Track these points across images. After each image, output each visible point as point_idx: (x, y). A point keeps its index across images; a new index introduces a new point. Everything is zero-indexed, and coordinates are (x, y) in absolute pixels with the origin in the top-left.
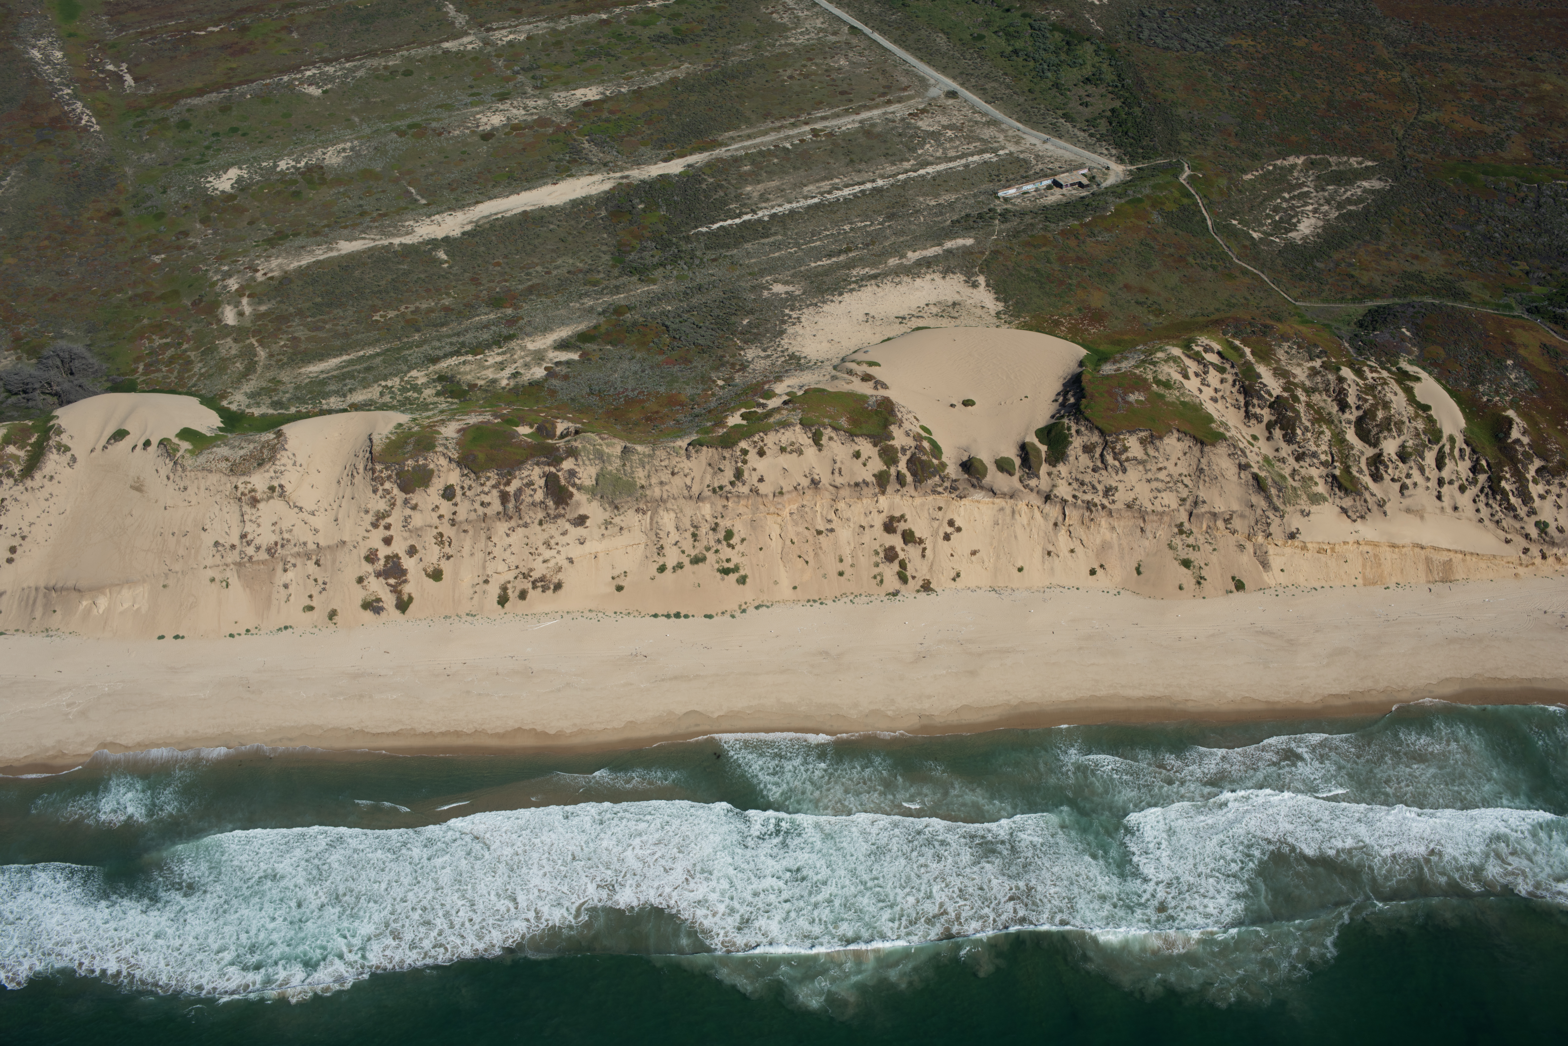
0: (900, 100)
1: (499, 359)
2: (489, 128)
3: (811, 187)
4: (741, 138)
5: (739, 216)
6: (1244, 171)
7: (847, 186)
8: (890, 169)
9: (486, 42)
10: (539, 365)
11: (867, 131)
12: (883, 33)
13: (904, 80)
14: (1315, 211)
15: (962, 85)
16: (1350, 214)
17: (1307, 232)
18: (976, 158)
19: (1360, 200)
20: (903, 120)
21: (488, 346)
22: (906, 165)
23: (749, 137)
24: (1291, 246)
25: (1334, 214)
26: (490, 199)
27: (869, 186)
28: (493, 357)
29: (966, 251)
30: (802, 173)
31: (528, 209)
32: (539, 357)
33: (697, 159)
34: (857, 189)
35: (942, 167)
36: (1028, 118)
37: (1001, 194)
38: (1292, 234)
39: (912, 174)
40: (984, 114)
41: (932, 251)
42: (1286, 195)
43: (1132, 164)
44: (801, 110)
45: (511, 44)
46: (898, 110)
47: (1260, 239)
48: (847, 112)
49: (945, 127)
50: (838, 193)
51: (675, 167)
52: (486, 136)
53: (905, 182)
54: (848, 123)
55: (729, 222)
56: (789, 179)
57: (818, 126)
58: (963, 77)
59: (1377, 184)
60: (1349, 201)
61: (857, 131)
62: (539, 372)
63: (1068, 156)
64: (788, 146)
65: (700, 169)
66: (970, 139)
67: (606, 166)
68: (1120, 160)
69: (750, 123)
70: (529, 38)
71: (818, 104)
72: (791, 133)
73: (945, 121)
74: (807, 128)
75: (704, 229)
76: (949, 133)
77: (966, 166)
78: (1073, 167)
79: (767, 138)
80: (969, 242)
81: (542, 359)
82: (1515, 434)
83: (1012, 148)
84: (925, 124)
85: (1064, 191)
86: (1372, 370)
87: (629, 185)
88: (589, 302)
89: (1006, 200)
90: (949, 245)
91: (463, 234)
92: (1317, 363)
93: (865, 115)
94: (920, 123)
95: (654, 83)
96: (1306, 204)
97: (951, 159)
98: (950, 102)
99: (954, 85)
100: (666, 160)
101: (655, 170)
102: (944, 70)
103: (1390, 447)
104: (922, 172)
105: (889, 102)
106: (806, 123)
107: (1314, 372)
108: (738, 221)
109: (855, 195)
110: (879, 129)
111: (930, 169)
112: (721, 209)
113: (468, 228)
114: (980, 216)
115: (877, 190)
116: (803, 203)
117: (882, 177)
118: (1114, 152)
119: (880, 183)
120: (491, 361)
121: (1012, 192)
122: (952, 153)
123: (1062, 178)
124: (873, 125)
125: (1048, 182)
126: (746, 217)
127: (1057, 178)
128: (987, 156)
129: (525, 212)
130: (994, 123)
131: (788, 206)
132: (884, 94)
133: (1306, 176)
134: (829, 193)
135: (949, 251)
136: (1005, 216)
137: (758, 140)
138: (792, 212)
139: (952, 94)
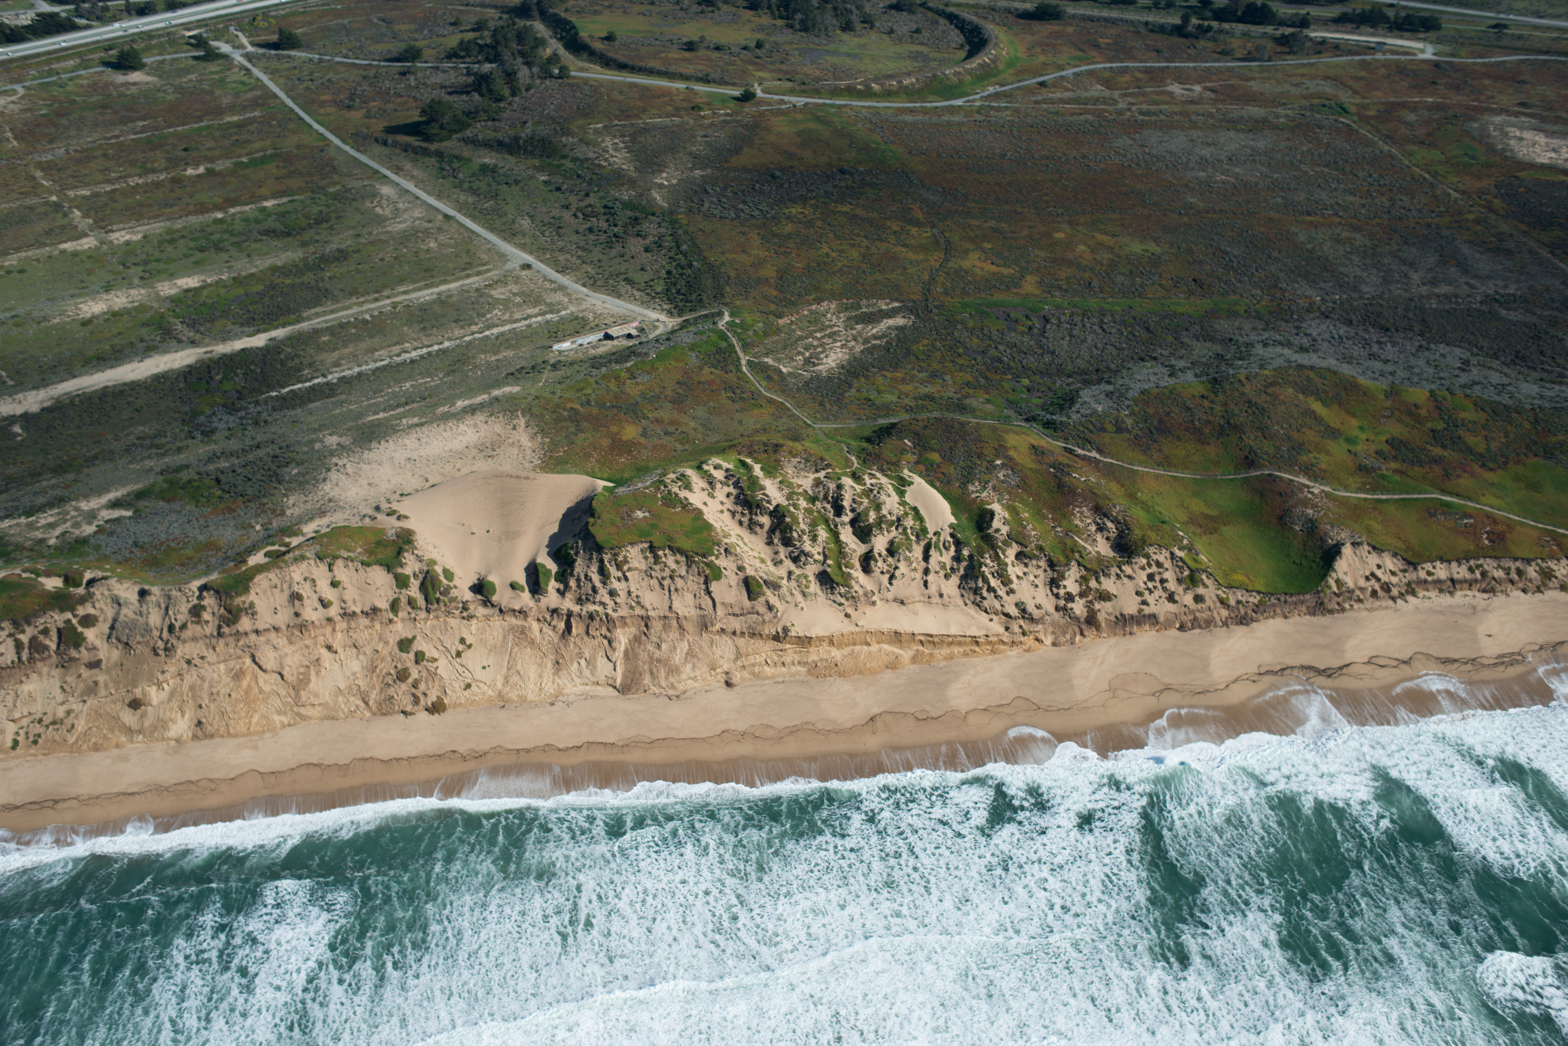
0: (478, 274)
1: (51, 520)
2: (89, 315)
3: (382, 352)
4: (325, 313)
5: (309, 380)
6: (780, 316)
7: (415, 349)
8: (458, 332)
9: (102, 243)
10: (90, 523)
11: (442, 301)
12: (473, 218)
13: (485, 257)
14: (842, 346)
15: (537, 258)
16: (874, 347)
17: (833, 365)
18: (539, 319)
19: (884, 336)
20: (477, 290)
21: (41, 509)
22: (474, 328)
23: (333, 312)
24: (817, 377)
25: (859, 348)
26: (74, 377)
27: (436, 347)
28: (46, 518)
29: (511, 398)
30: (376, 339)
31: (110, 384)
32: (91, 516)
33: (279, 333)
34: (425, 351)
35: (507, 327)
36: (592, 283)
37: (556, 347)
38: (820, 368)
39: (477, 336)
40: (552, 282)
41: (479, 399)
42: (818, 335)
43: (680, 315)
44: (385, 287)
45: (128, 243)
46: (474, 281)
47: (790, 373)
48: (427, 287)
49: (515, 294)
50: (405, 356)
51: (259, 341)
52: (86, 323)
53: (470, 342)
54: (426, 295)
55: (300, 386)
56: (363, 345)
57: (396, 299)
58: (538, 251)
59: (899, 321)
60: (875, 337)
61: (434, 302)
62: (89, 529)
63: (622, 311)
64: (368, 317)
65: (282, 341)
66: (536, 303)
67: (193, 343)
68: (670, 313)
69: (335, 300)
70: (145, 237)
71: (402, 281)
72: (373, 306)
73: (515, 289)
74: (388, 302)
75: (274, 394)
76: (518, 299)
77: (529, 326)
78: (624, 320)
79: (350, 312)
80: (516, 389)
81: (95, 518)
82: (996, 524)
83: (573, 308)
84: (498, 293)
85: (615, 342)
86: (872, 476)
87: (210, 359)
88: (149, 463)
89: (560, 352)
90: (496, 393)
91: (43, 410)
92: (822, 474)
93: (443, 288)
94: (493, 292)
95: (254, 270)
96: (835, 341)
97: (516, 321)
98: (524, 273)
99: (529, 259)
100: (250, 335)
101: (238, 345)
102: (522, 247)
103: (880, 543)
104: (487, 333)
105: (468, 276)
106: (388, 297)
107: (818, 483)
108: (308, 384)
109: (422, 357)
110: (454, 299)
111: (495, 331)
112: (294, 375)
113: (47, 404)
114: (533, 368)
115: (444, 351)
116: (373, 366)
117: (450, 339)
118: (666, 307)
119: (447, 344)
120: (43, 522)
121: (566, 345)
122: (517, 316)
123: (614, 331)
124: (450, 296)
125: (601, 335)
126: (316, 381)
127: (609, 331)
128: (549, 317)
129: (106, 387)
130: (561, 288)
131: (357, 370)
132: (464, 270)
133: (838, 318)
134: (398, 355)
135: (497, 399)
136: (554, 367)
137: (340, 314)
138: (360, 374)
139: (527, 267)
